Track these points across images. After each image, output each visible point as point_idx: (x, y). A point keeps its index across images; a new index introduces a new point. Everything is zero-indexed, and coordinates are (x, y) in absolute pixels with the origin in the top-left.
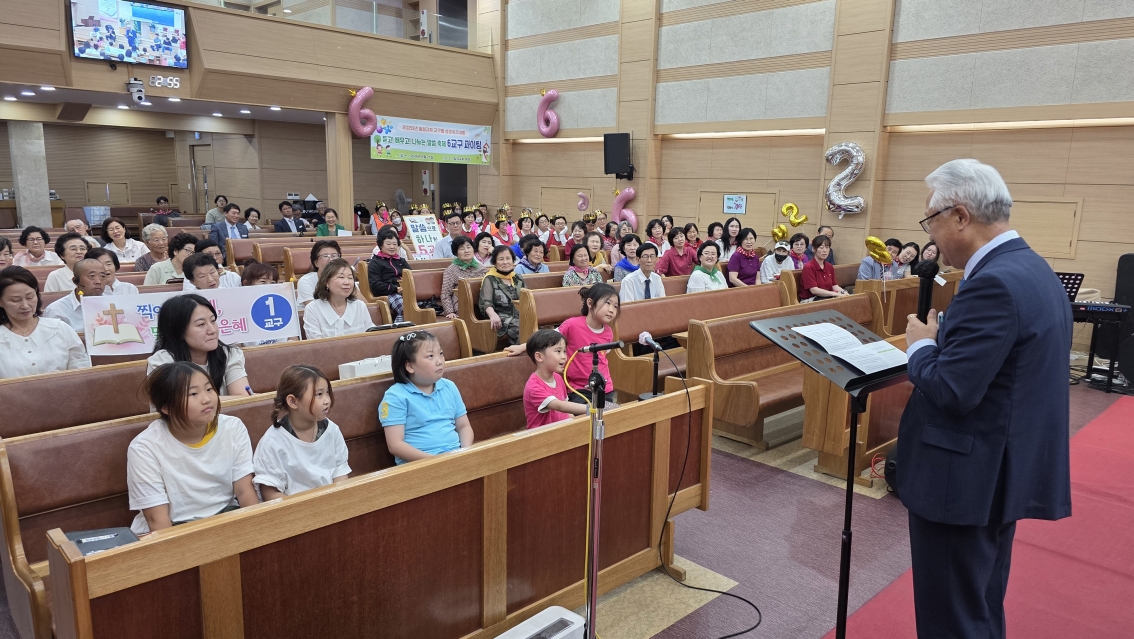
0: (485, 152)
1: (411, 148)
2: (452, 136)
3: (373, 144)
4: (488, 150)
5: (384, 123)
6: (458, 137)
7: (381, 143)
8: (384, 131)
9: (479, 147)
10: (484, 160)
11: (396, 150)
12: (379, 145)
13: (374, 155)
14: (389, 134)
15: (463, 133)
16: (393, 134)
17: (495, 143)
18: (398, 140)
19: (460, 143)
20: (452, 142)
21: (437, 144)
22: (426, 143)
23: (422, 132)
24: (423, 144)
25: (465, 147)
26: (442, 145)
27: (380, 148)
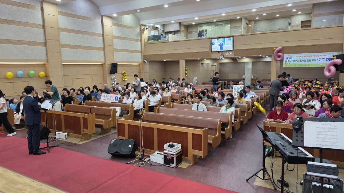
1: (300, 63)
2: (318, 58)
3: (284, 63)
5: (289, 56)
6: (321, 57)
7: (287, 62)
8: (289, 58)
11: (293, 64)
13: (284, 66)
14: (291, 59)
15: (326, 56)
16: (293, 59)
18: (294, 61)
19: (323, 59)
20: (319, 60)
21: (311, 61)
22: (307, 61)
23: (305, 57)
24: (305, 61)
25: (326, 61)
26: (314, 61)
27: (286, 64)
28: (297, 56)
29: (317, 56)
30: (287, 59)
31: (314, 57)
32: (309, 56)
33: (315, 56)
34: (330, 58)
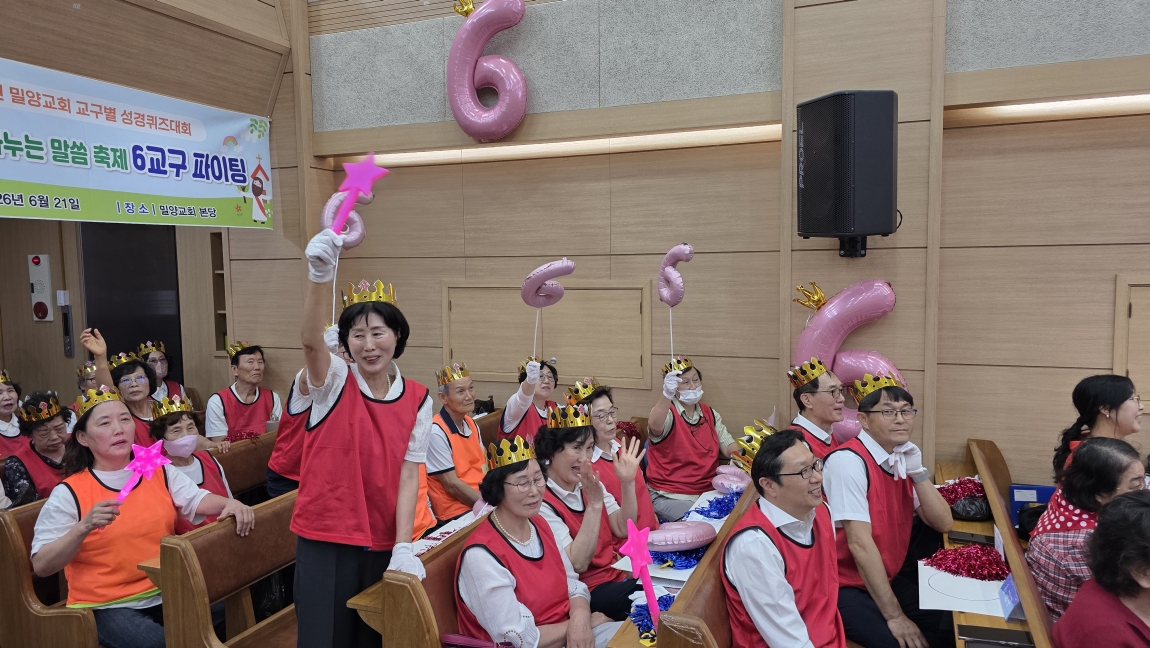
0: (258, 191)
2: (147, 136)
4: (267, 186)
6: (167, 139)
9: (239, 176)
10: (258, 215)
15: (185, 128)
17: (284, 167)
19: (178, 160)
20: (148, 155)
21: (90, 155)
22: (48, 152)
23: (26, 108)
24: (33, 152)
25: (195, 175)
26: (111, 161)
29: (127, 117)
31: (103, 117)
32: (64, 104)
33: (111, 114)
34: (215, 158)
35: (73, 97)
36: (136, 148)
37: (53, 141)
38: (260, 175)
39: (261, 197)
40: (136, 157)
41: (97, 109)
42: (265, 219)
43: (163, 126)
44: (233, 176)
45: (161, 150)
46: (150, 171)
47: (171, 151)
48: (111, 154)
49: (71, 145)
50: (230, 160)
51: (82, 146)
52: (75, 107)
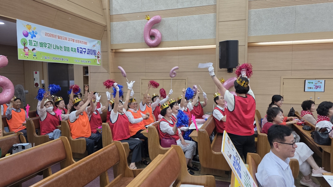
0: (98, 57)
2: (80, 45)
3: (20, 47)
4: (100, 56)
5: (30, 29)
6: (83, 46)
7: (28, 45)
8: (30, 36)
9: (95, 54)
11: (41, 53)
12: (25, 48)
13: (21, 56)
14: (34, 39)
15: (86, 43)
16: (38, 38)
17: (104, 52)
18: (42, 45)
19: (84, 50)
20: (80, 49)
21: (70, 50)
22: (63, 49)
23: (60, 40)
24: (61, 49)
25: (87, 54)
26: (74, 51)
27: (26, 50)
28: (46, 34)
29: (76, 41)
30: (26, 35)
32: (66, 39)
33: (73, 40)
34: (91, 50)
35: (68, 37)
36: (78, 48)
37: (64, 47)
38: (99, 54)
39: (99, 59)
40: (78, 50)
41: (71, 40)
42: (99, 63)
43: (82, 43)
44: (94, 54)
45: (82, 48)
46: (80, 53)
47: (84, 48)
48: (74, 49)
49: (67, 47)
50: (94, 50)
51: (69, 48)
52: (68, 39)
